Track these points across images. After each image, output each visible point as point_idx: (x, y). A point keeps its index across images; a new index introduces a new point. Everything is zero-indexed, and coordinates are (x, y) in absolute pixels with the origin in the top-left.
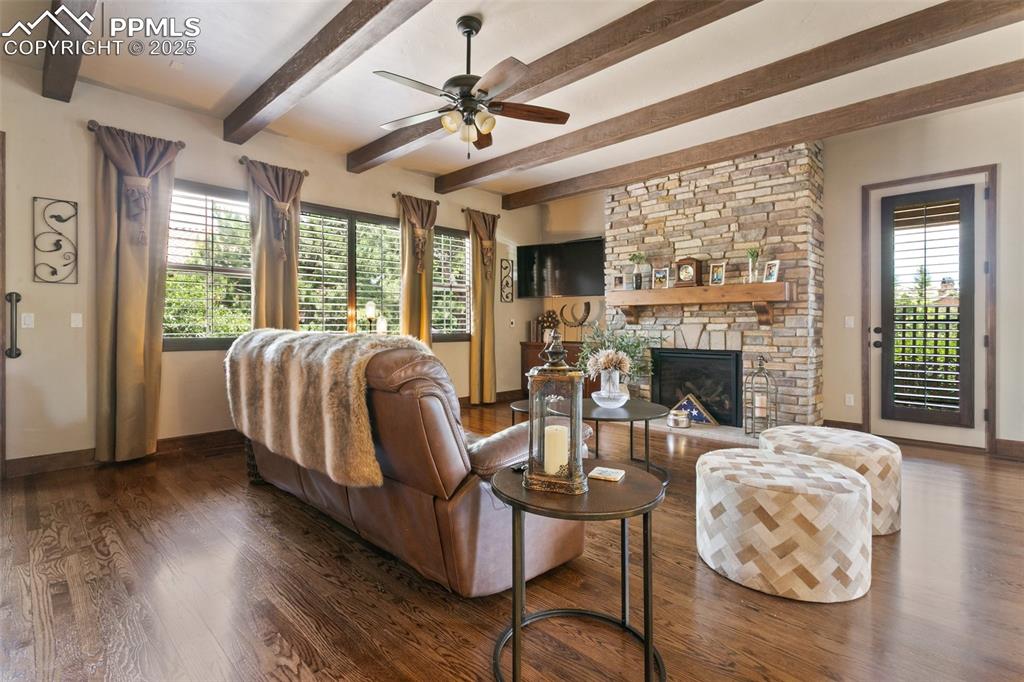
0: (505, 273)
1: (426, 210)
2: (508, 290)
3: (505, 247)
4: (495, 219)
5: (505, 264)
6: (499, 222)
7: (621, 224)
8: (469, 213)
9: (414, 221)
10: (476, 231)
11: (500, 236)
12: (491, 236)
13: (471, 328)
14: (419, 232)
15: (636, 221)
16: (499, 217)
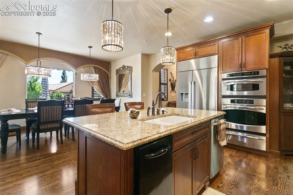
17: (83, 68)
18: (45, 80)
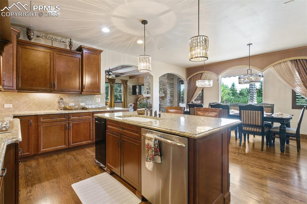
0: (130, 90)
1: (113, 81)
2: (130, 93)
3: (130, 85)
4: (127, 81)
5: (130, 89)
6: (128, 82)
7: (146, 83)
8: (122, 80)
9: (111, 82)
10: (123, 83)
11: (128, 84)
12: (126, 84)
13: (122, 100)
14: (112, 84)
15: (148, 82)
16: (128, 80)
17: (274, 66)
18: (252, 86)
